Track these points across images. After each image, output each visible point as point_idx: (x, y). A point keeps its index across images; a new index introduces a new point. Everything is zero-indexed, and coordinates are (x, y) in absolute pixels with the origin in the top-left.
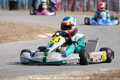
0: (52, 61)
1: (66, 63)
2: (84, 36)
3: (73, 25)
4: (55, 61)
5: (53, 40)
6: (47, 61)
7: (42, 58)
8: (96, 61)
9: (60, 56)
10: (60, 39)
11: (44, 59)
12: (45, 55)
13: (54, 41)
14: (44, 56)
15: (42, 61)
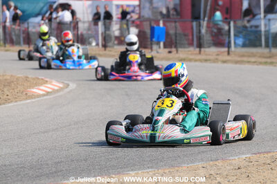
0: (166, 139)
1: (190, 143)
2: (205, 93)
3: (183, 75)
4: (170, 139)
5: (163, 103)
6: (158, 140)
7: (149, 135)
8: (234, 137)
9: (179, 130)
10: (173, 102)
11: (153, 137)
12: (153, 130)
13: (164, 106)
14: (150, 132)
15: (148, 140)
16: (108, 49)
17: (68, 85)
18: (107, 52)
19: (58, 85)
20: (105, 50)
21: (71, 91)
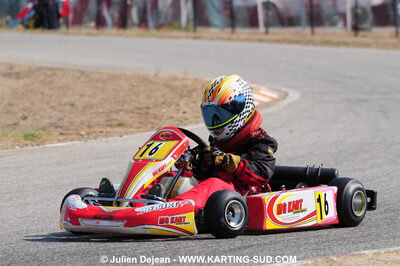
16: (361, 33)
17: (286, 94)
18: (359, 39)
19: (269, 94)
20: (356, 35)
21: (290, 104)
